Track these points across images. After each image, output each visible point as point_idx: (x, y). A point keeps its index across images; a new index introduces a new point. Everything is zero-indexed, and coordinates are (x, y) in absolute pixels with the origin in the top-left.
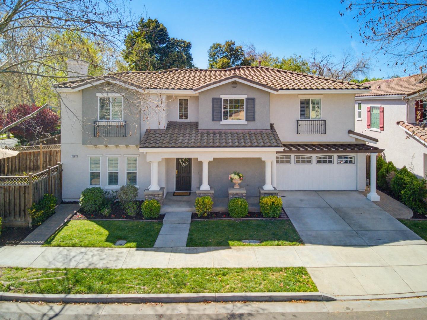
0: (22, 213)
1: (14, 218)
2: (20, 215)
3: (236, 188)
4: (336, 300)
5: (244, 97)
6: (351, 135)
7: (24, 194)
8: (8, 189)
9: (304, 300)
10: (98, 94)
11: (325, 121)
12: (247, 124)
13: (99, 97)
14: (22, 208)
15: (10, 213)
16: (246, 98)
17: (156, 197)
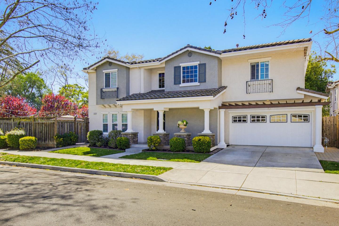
0: (52, 139)
1: (48, 142)
2: (51, 141)
3: (181, 132)
4: (165, 181)
5: (196, 63)
6: (298, 91)
7: (53, 127)
8: (46, 124)
9: (140, 178)
10: (104, 71)
11: (272, 80)
12: (199, 85)
13: (104, 73)
14: (52, 136)
15: (47, 139)
16: (199, 64)
17: (128, 136)
